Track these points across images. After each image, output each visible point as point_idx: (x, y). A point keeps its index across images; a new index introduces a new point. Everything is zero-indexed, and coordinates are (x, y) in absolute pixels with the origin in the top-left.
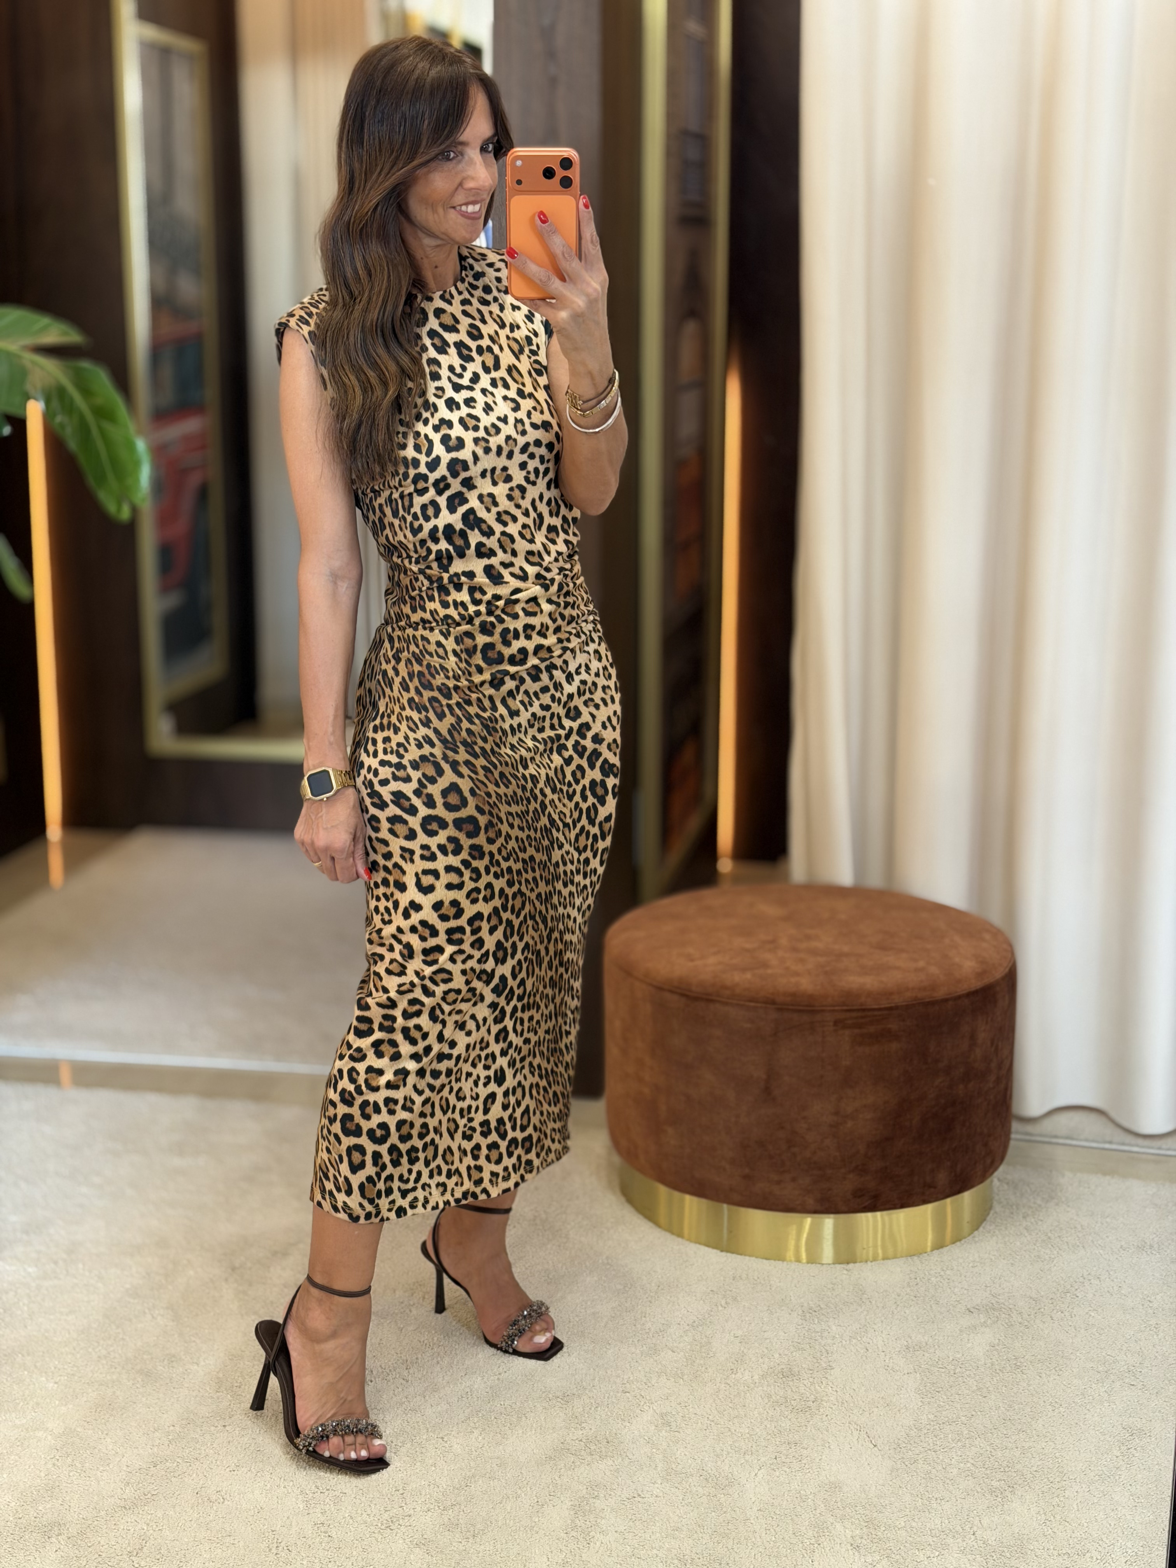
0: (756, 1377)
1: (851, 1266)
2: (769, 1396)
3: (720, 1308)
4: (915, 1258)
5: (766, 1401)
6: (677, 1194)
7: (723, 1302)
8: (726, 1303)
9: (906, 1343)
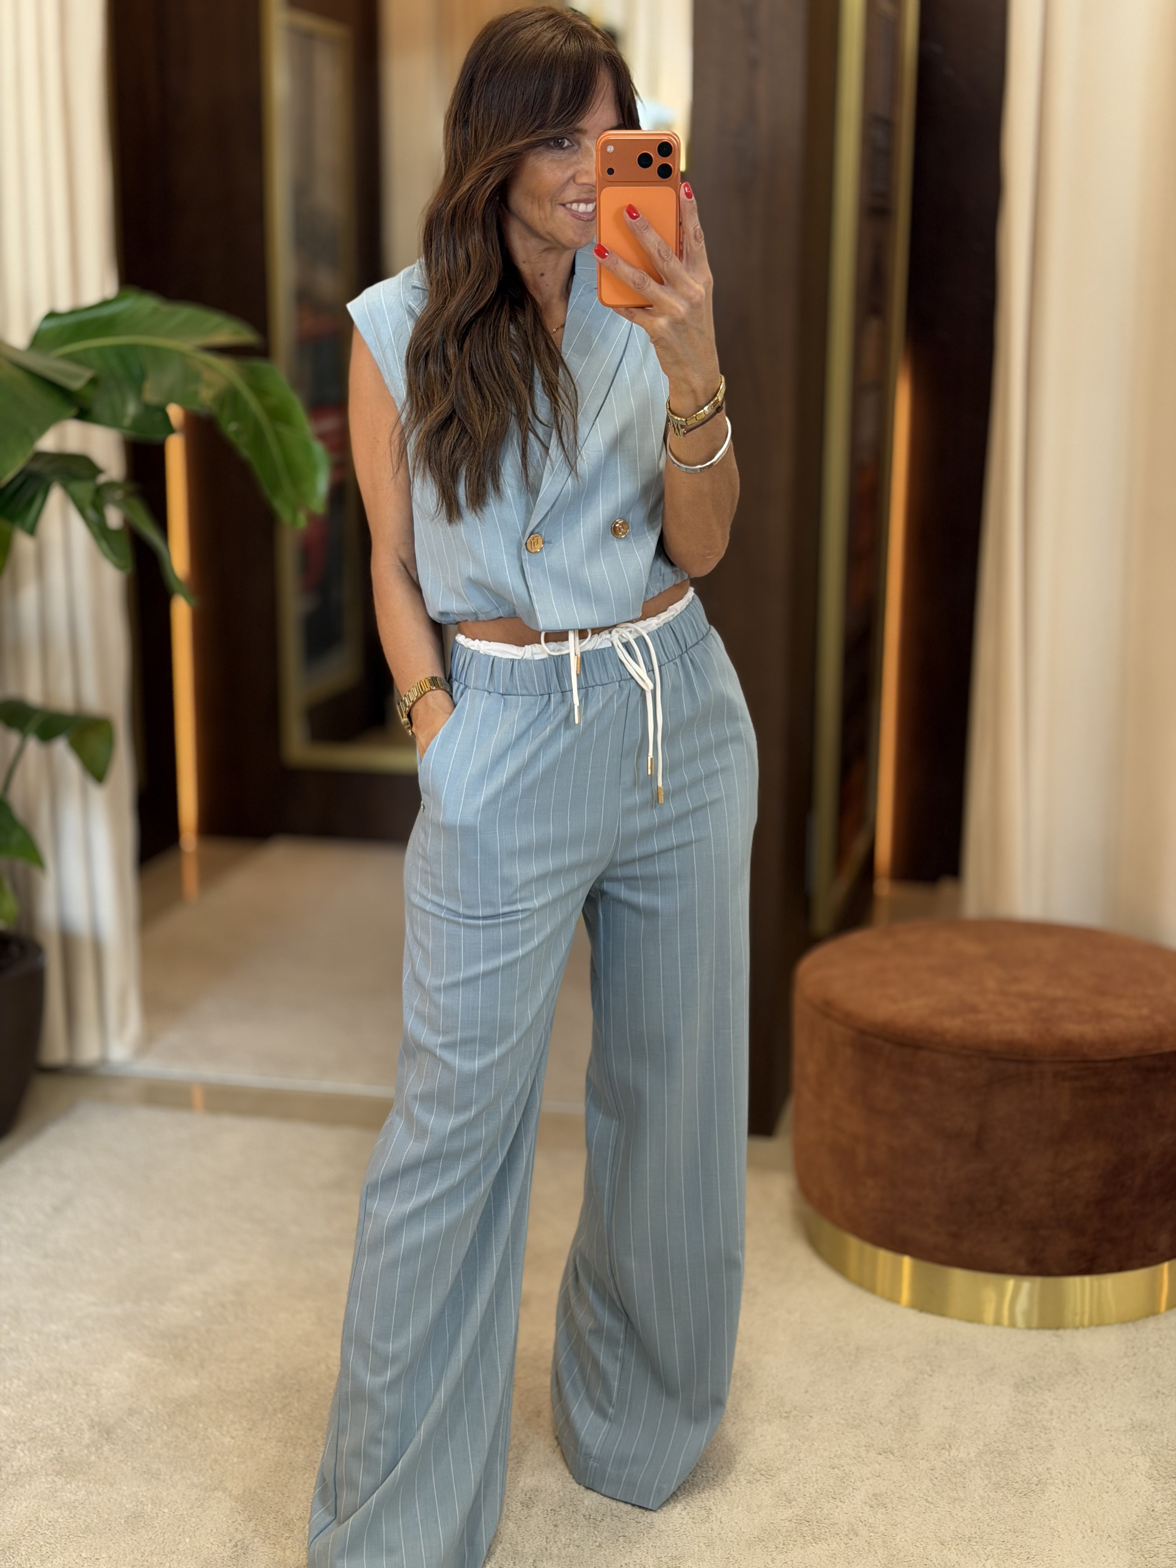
0: (972, 1455)
1: (1061, 1332)
2: (989, 1478)
3: (926, 1376)
4: (1130, 1325)
5: (986, 1482)
6: (869, 1248)
7: (928, 1369)
8: (933, 1371)
9: (1130, 1422)
